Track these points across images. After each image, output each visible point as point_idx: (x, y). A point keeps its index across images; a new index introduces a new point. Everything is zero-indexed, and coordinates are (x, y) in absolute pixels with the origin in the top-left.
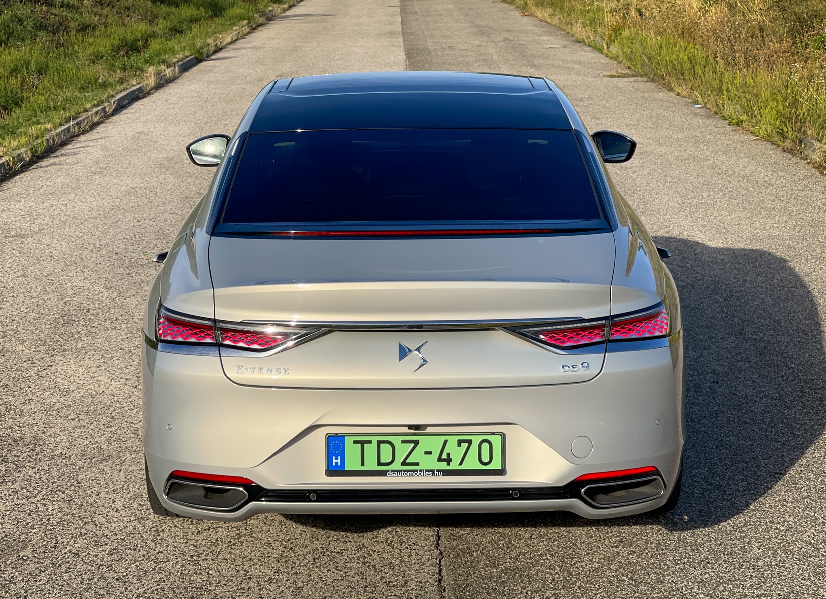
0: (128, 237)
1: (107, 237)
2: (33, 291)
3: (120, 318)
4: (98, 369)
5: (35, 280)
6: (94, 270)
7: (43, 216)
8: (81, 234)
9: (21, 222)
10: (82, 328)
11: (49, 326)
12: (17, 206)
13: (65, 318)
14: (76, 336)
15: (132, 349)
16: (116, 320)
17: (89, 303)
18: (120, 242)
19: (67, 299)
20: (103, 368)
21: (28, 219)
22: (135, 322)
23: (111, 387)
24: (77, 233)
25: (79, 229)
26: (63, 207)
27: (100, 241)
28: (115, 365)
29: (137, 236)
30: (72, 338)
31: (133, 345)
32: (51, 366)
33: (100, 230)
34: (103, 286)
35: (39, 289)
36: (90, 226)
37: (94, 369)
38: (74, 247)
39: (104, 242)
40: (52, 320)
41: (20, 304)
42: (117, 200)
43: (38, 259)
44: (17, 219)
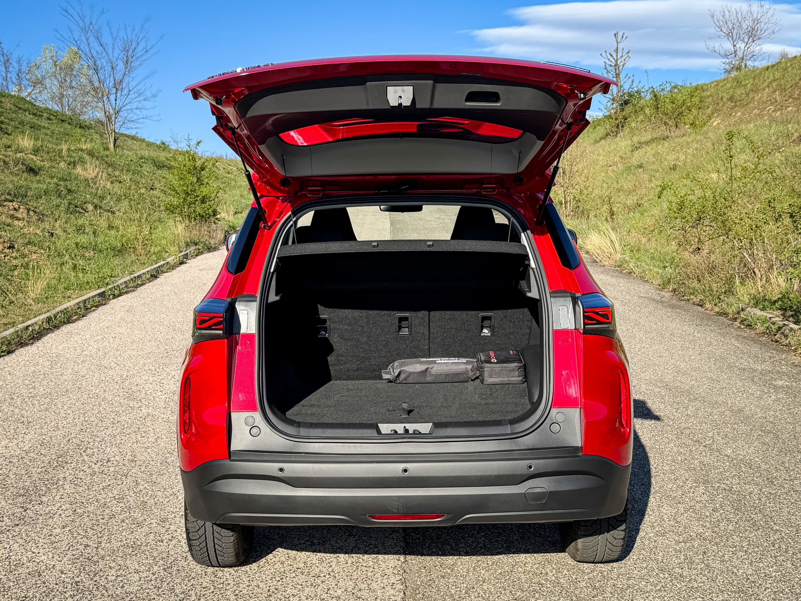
0: (153, 369)
1: (136, 368)
2: (45, 427)
3: (112, 459)
4: (63, 530)
5: (53, 414)
6: (111, 402)
7: (92, 348)
8: (115, 365)
9: (72, 353)
10: (71, 472)
11: (40, 470)
12: (75, 339)
13: (60, 459)
14: (61, 483)
15: (108, 501)
16: (109, 461)
17: (90, 440)
18: (145, 373)
19: (73, 436)
20: (68, 528)
21: (79, 351)
22: (124, 465)
23: (65, 559)
24: (113, 364)
25: (115, 360)
26: (111, 340)
27: (128, 371)
28: (82, 525)
29: (161, 367)
30: (55, 486)
31: (111, 495)
32: (18, 525)
33: (132, 361)
34: (111, 420)
35: (53, 424)
36: (126, 358)
37: (58, 531)
38: (104, 379)
39: (131, 373)
40: (47, 462)
41: (27, 442)
42: (158, 333)
43: (67, 391)
44: (69, 351)
